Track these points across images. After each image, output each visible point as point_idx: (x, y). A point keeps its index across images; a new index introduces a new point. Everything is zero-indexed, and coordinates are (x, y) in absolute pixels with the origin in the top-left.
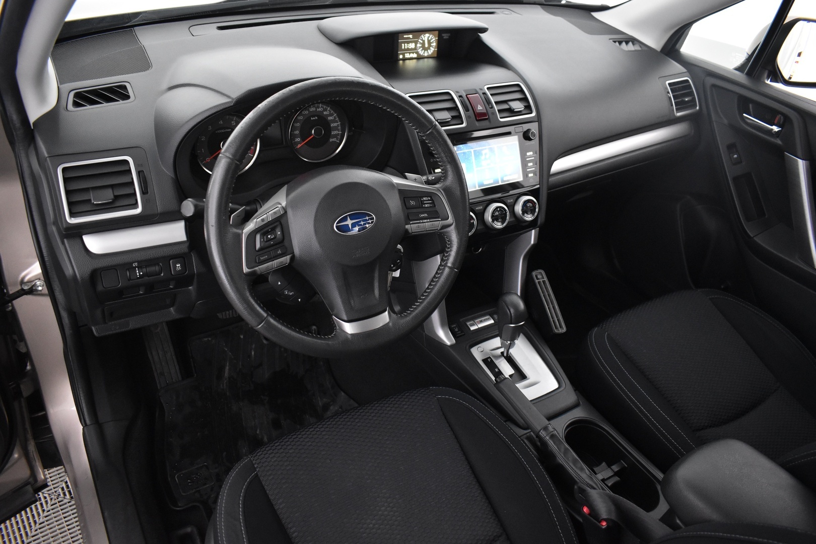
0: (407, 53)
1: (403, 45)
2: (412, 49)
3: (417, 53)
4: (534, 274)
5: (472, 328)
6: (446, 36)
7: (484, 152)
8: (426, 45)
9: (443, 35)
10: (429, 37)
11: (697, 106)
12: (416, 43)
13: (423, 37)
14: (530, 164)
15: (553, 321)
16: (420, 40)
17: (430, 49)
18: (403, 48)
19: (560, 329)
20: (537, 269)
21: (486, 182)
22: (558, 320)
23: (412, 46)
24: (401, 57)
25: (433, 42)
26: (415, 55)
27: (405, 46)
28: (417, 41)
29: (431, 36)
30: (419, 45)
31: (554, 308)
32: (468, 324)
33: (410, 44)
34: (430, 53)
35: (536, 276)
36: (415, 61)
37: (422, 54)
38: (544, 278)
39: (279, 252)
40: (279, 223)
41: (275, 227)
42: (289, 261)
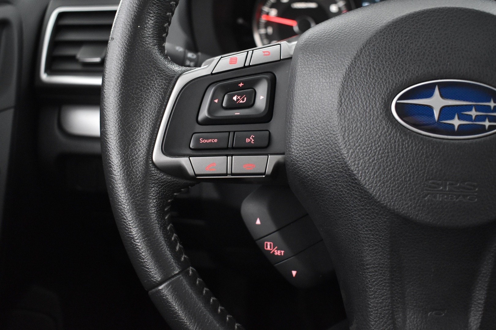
39: (250, 140)
40: (267, 76)
41: (256, 82)
42: (269, 170)
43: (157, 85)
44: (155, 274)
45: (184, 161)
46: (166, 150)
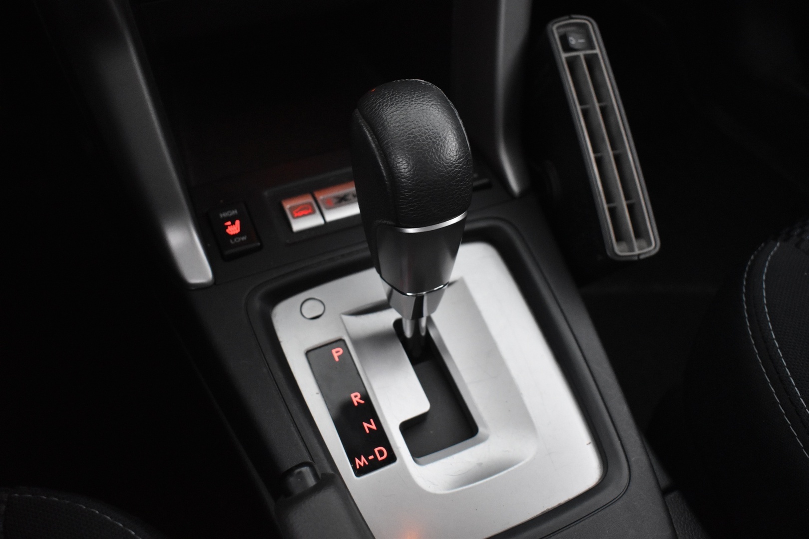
4: (555, 29)
5: (298, 225)
15: (612, 211)
19: (635, 243)
20: (569, 12)
22: (631, 208)
31: (620, 160)
32: (287, 205)
35: (564, 39)
38: (593, 48)
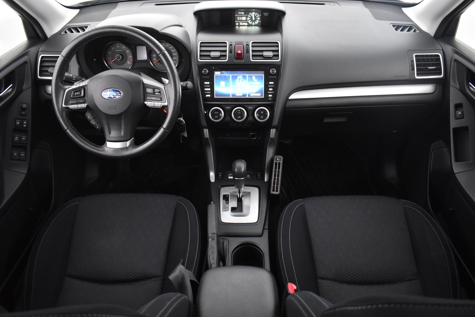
0: (241, 22)
1: (238, 18)
2: (244, 20)
3: (248, 23)
6: (266, 14)
7: (239, 77)
8: (254, 19)
9: (264, 13)
10: (255, 14)
11: (442, 74)
12: (247, 17)
13: (251, 14)
14: (271, 89)
16: (249, 16)
17: (256, 21)
18: (238, 19)
21: (237, 95)
23: (244, 18)
24: (237, 24)
25: (258, 17)
26: (246, 24)
27: (239, 18)
28: (248, 16)
29: (256, 14)
30: (248, 18)
33: (243, 17)
34: (256, 24)
35: (276, 159)
36: (246, 27)
37: (251, 24)
39: (81, 101)
40: (83, 88)
41: (81, 90)
42: (86, 107)
43: (62, 92)
44: (66, 128)
45: (69, 106)
46: (65, 104)
